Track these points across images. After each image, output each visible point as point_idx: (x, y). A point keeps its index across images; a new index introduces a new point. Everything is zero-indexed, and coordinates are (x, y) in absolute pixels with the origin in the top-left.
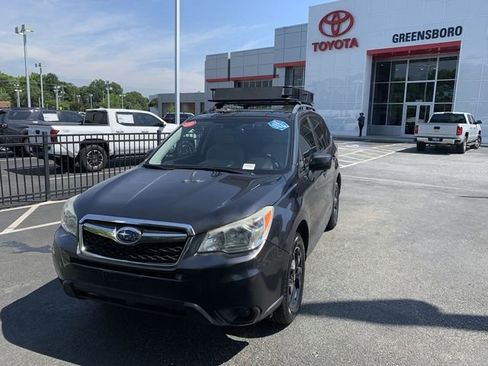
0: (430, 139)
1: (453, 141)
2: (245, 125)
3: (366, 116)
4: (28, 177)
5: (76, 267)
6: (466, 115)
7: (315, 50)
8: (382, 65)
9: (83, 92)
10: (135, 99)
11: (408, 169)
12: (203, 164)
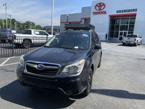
0: (127, 42)
1: (133, 43)
2: (75, 35)
3: (108, 34)
4: (7, 49)
5: (24, 76)
6: (137, 35)
7: (94, 14)
8: (113, 19)
9: (23, 24)
10: (39, 27)
11: (120, 50)
12: (62, 46)
